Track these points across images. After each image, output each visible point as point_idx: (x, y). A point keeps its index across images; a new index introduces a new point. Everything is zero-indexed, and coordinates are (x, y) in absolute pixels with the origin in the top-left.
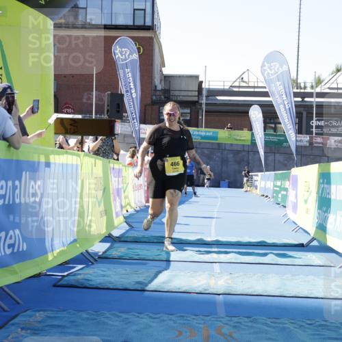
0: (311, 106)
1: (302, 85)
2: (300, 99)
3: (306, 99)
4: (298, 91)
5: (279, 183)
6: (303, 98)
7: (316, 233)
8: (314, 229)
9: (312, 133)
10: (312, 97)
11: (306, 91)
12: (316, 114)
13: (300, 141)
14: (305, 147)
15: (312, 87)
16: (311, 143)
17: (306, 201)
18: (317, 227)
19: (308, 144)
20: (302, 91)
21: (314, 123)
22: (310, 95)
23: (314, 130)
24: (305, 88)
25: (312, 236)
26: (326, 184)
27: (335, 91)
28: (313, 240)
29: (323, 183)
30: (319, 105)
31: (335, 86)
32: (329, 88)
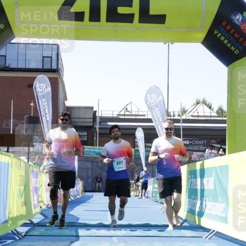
0: (179, 130)
1: (172, 114)
3: (175, 124)
4: (169, 118)
7: (187, 216)
8: (186, 213)
10: (180, 123)
11: (175, 118)
12: (183, 135)
15: (179, 115)
18: (188, 212)
20: (172, 118)
22: (178, 121)
24: (174, 116)
25: (184, 219)
26: (194, 178)
27: (197, 118)
28: (185, 221)
29: (191, 178)
30: (185, 129)
31: (196, 114)
32: (192, 116)
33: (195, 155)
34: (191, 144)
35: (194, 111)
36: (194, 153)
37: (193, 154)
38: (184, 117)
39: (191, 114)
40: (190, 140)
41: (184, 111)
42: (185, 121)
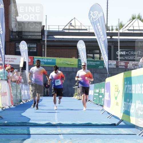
0: (117, 42)
1: (111, 28)
2: (109, 37)
3: (113, 37)
4: (108, 32)
5: (97, 91)
6: (111, 36)
7: (123, 116)
8: (122, 114)
9: (117, 59)
10: (117, 36)
11: (113, 32)
12: (120, 47)
13: (110, 64)
14: (114, 68)
15: (117, 30)
16: (117, 66)
17: (116, 98)
18: (123, 113)
19: (115, 67)
20: (111, 32)
21: (119, 53)
22: (116, 34)
23: (119, 57)
24: (112, 30)
25: (121, 119)
26: (129, 84)
27: (132, 32)
28: (122, 121)
29: (127, 84)
30: (122, 41)
31: (131, 28)
32: (128, 30)
33: (130, 64)
34: (127, 55)
35: (129, 25)
36: (130, 62)
37: (128, 63)
38: (121, 31)
39: (127, 28)
40: (126, 51)
41: (121, 26)
42: (122, 34)
